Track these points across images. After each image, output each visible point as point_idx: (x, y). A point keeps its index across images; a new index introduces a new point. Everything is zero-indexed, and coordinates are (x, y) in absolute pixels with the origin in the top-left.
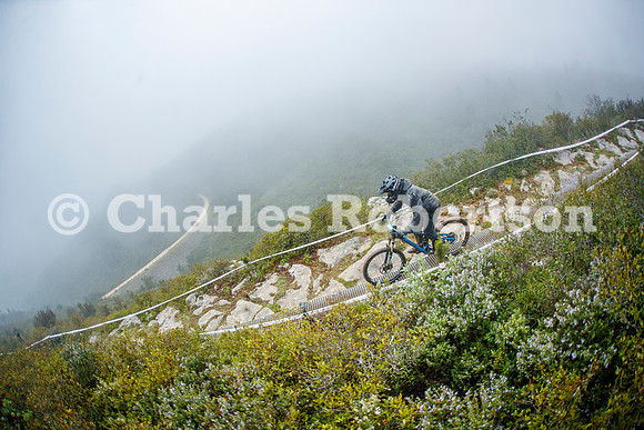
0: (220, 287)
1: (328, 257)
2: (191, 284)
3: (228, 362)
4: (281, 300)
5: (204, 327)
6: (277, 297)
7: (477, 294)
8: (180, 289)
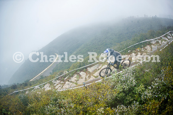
0: (61, 78)
1: (90, 70)
2: (53, 78)
3: (63, 99)
4: (78, 81)
5: (57, 89)
6: (77, 81)
7: (131, 80)
8: (51, 79)
